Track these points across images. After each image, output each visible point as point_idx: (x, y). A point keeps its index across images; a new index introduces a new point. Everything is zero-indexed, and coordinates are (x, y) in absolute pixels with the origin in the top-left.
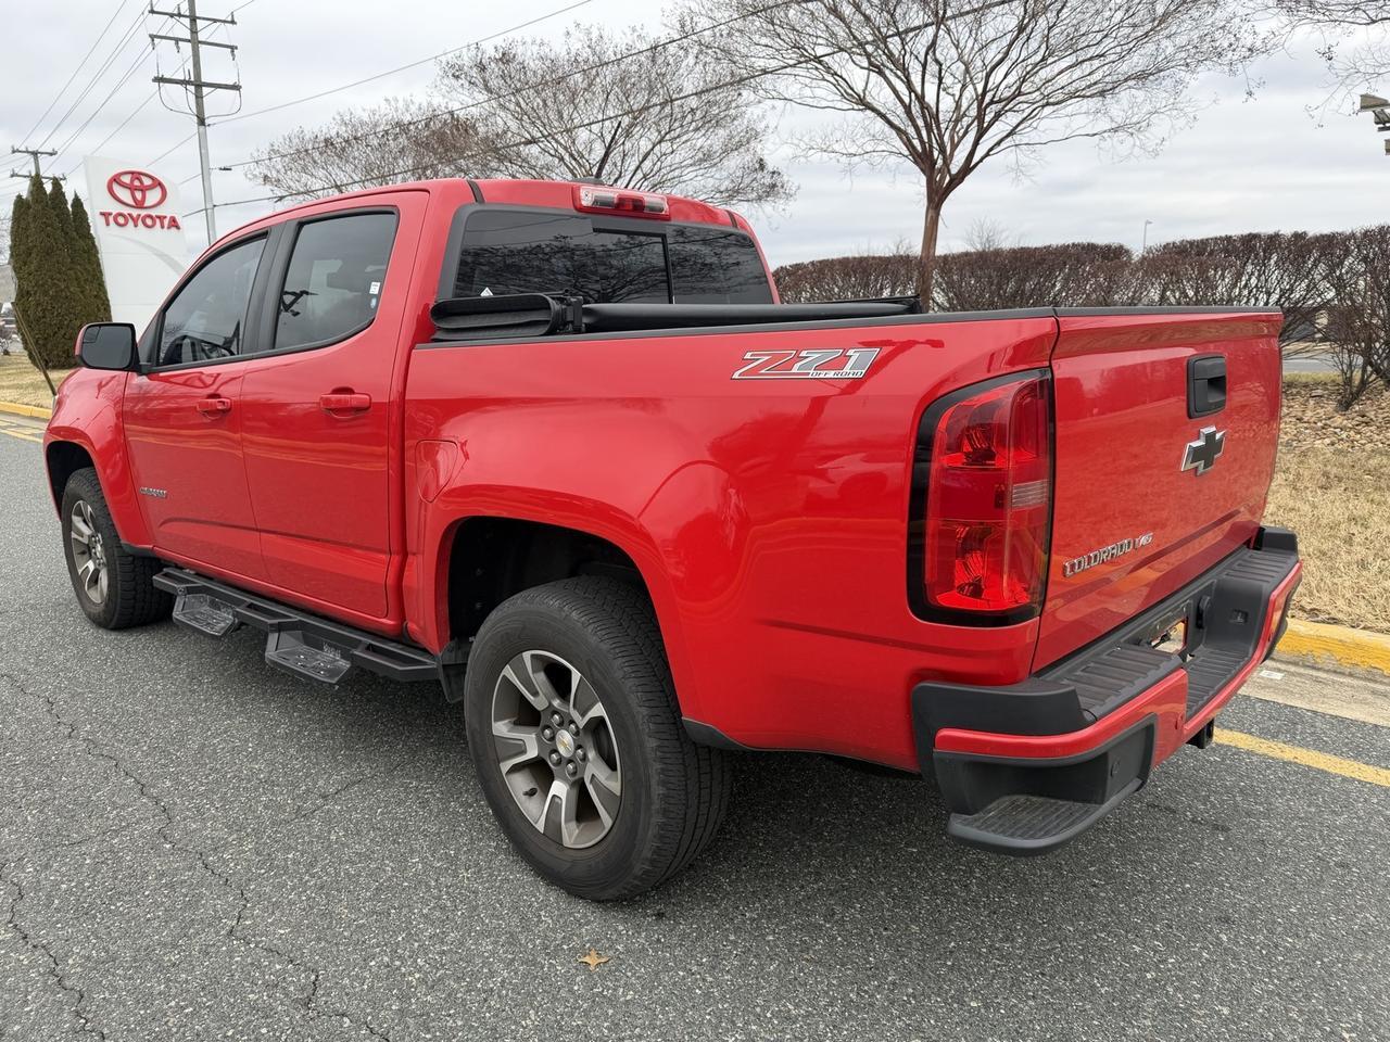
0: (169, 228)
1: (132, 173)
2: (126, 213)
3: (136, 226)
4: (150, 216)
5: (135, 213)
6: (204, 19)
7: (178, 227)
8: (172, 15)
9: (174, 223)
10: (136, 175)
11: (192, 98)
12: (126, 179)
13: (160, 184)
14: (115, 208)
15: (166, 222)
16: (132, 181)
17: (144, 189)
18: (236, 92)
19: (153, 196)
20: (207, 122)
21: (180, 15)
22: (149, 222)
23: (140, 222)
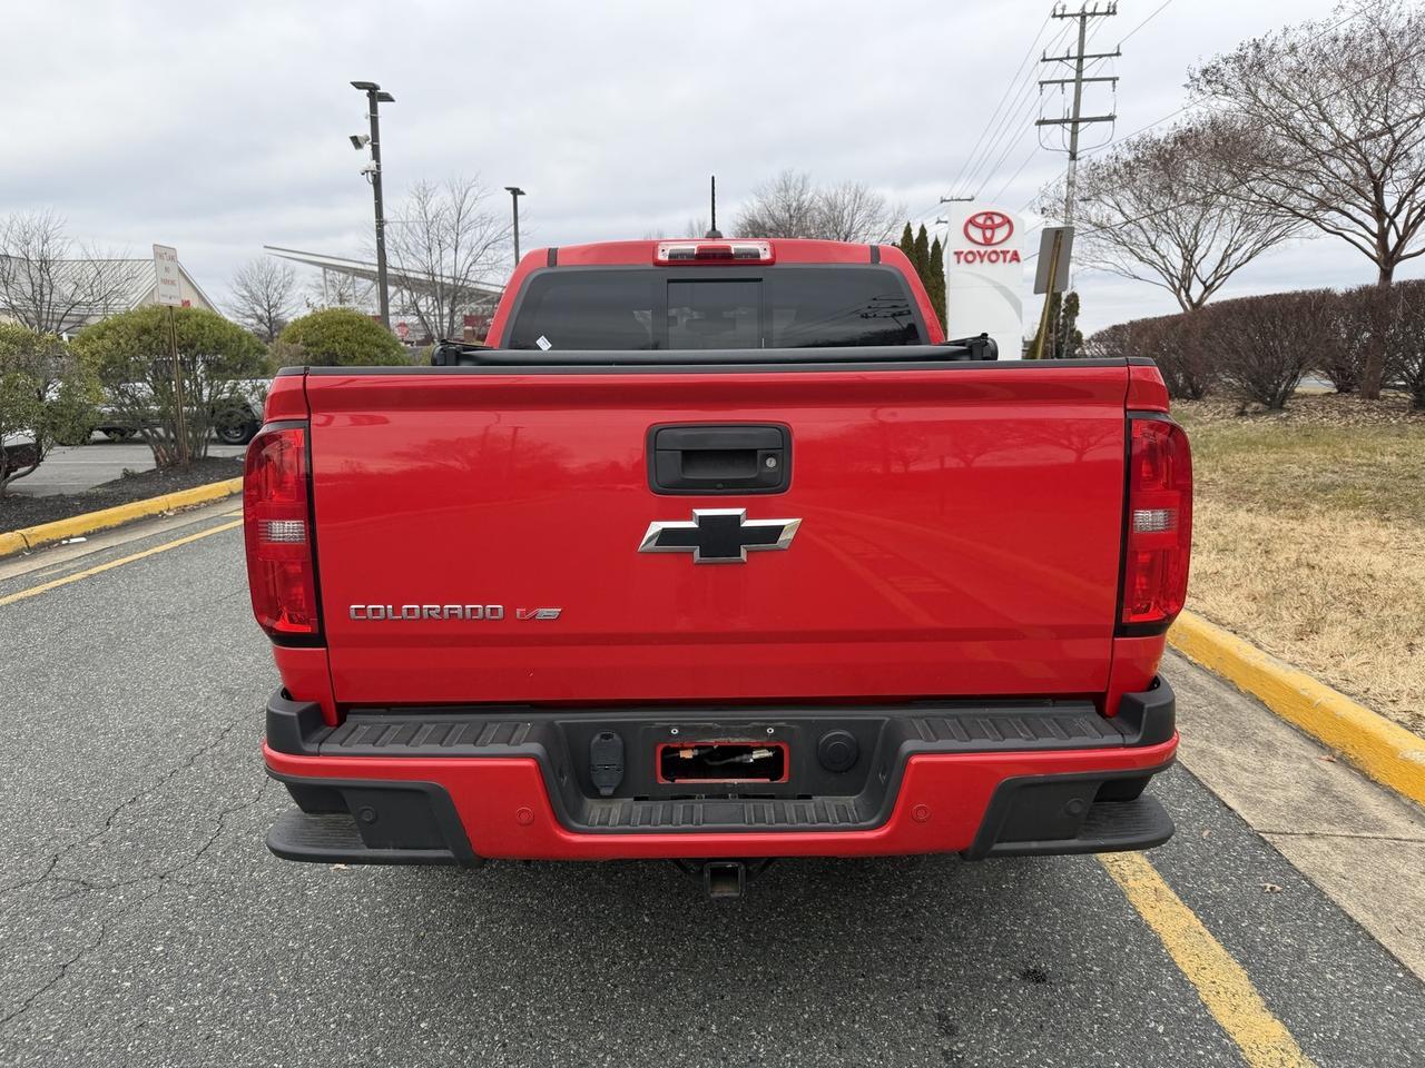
0: (1010, 261)
1: (986, 214)
2: (975, 250)
3: (982, 261)
4: (995, 252)
5: (982, 249)
6: (1091, 57)
7: (1018, 260)
8: (1061, 60)
9: (1015, 257)
10: (989, 215)
11: (1068, 135)
12: (980, 220)
13: (1009, 222)
14: (967, 247)
15: (1009, 257)
16: (985, 221)
17: (993, 228)
18: (1110, 123)
19: (1001, 233)
20: (1078, 156)
21: (1068, 58)
22: (994, 257)
23: (986, 258)
